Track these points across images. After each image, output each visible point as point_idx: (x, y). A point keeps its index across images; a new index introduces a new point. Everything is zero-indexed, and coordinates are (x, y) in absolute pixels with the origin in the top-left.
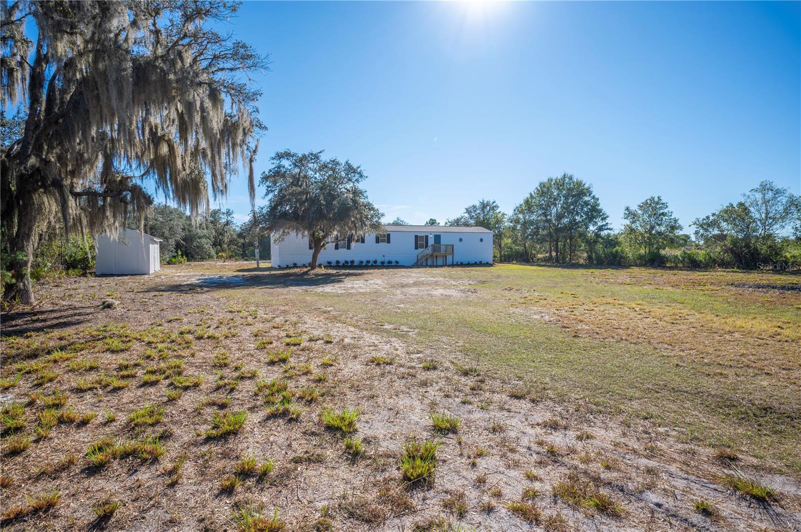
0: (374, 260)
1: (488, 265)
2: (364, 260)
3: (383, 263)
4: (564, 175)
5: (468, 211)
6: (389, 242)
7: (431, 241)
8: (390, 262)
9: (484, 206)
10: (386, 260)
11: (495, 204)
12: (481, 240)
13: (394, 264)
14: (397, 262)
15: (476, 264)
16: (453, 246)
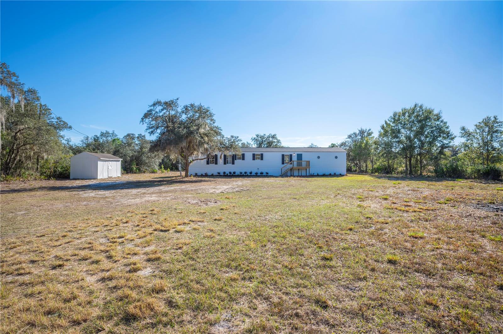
0: (250, 171)
1: (341, 175)
2: (243, 172)
3: (256, 173)
4: (416, 105)
5: (350, 137)
6: (262, 159)
7: (295, 158)
8: (262, 173)
9: (362, 132)
10: (259, 172)
11: (370, 131)
12: (336, 157)
13: (265, 174)
14: (267, 173)
15: (330, 175)
16: (309, 162)
